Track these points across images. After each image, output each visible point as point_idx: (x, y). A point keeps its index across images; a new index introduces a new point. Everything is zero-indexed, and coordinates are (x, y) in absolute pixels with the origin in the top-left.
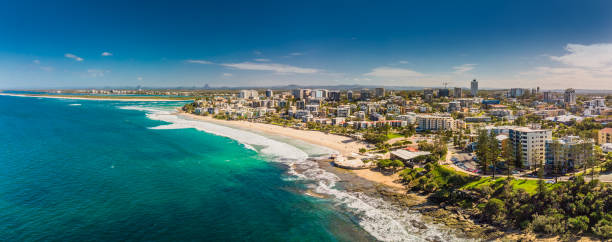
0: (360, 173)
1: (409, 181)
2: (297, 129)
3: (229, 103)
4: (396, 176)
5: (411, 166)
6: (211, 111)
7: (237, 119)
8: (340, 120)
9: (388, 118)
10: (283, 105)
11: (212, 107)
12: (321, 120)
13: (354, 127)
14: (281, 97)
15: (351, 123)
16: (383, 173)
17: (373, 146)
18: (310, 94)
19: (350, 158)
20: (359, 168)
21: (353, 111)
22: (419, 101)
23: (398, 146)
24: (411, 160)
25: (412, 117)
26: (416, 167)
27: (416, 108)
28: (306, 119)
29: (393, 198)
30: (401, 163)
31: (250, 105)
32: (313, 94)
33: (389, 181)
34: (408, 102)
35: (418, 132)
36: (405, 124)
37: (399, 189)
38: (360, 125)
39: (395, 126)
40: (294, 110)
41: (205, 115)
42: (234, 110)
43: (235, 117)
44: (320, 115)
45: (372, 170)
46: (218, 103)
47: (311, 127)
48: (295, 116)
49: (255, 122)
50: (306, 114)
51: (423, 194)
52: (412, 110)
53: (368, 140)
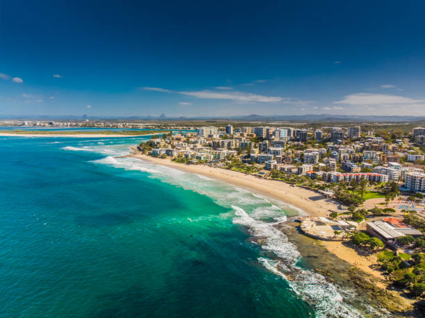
0: (331, 247)
1: (390, 271)
2: (260, 177)
3: (188, 142)
4: (374, 259)
5: (394, 249)
6: (169, 153)
7: (197, 163)
8: (307, 168)
9: (365, 170)
10: (244, 146)
11: (170, 148)
12: (286, 167)
13: (323, 178)
14: (242, 135)
15: (320, 173)
16: (356, 251)
17: (345, 208)
18: (274, 134)
19: (319, 223)
20: (329, 239)
21: (322, 156)
22: (406, 144)
23: (376, 214)
24: (393, 239)
25: (396, 170)
26: (400, 251)
27: (401, 155)
28: (270, 165)
29: (370, 293)
30: (380, 242)
31: (210, 145)
32: (277, 133)
33: (365, 264)
34: (390, 147)
35: (404, 193)
36: (385, 179)
37: (377, 280)
38: (330, 176)
39: (373, 180)
40: (256, 153)
41: (163, 157)
42: (193, 153)
43: (195, 160)
44: (284, 160)
45: (345, 244)
46: (175, 143)
47: (275, 176)
48: (257, 161)
49: (216, 166)
50: (270, 158)
51: (409, 296)
52: (395, 160)
53: (340, 200)
